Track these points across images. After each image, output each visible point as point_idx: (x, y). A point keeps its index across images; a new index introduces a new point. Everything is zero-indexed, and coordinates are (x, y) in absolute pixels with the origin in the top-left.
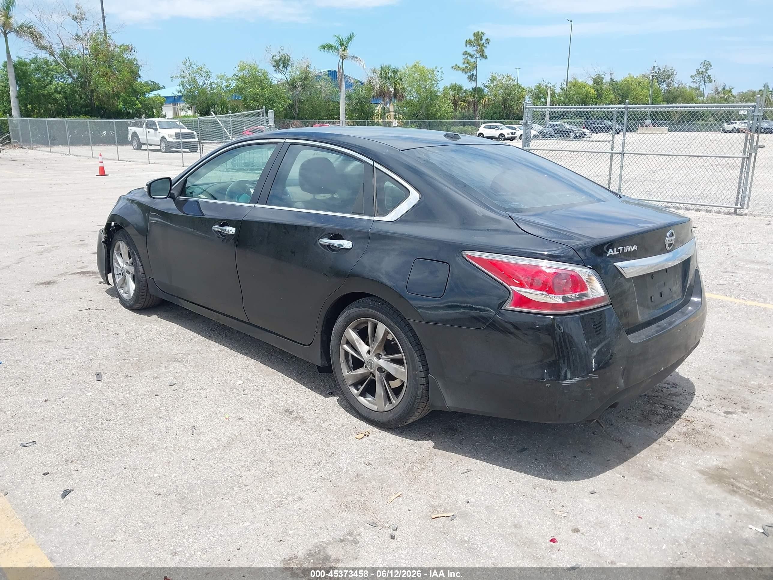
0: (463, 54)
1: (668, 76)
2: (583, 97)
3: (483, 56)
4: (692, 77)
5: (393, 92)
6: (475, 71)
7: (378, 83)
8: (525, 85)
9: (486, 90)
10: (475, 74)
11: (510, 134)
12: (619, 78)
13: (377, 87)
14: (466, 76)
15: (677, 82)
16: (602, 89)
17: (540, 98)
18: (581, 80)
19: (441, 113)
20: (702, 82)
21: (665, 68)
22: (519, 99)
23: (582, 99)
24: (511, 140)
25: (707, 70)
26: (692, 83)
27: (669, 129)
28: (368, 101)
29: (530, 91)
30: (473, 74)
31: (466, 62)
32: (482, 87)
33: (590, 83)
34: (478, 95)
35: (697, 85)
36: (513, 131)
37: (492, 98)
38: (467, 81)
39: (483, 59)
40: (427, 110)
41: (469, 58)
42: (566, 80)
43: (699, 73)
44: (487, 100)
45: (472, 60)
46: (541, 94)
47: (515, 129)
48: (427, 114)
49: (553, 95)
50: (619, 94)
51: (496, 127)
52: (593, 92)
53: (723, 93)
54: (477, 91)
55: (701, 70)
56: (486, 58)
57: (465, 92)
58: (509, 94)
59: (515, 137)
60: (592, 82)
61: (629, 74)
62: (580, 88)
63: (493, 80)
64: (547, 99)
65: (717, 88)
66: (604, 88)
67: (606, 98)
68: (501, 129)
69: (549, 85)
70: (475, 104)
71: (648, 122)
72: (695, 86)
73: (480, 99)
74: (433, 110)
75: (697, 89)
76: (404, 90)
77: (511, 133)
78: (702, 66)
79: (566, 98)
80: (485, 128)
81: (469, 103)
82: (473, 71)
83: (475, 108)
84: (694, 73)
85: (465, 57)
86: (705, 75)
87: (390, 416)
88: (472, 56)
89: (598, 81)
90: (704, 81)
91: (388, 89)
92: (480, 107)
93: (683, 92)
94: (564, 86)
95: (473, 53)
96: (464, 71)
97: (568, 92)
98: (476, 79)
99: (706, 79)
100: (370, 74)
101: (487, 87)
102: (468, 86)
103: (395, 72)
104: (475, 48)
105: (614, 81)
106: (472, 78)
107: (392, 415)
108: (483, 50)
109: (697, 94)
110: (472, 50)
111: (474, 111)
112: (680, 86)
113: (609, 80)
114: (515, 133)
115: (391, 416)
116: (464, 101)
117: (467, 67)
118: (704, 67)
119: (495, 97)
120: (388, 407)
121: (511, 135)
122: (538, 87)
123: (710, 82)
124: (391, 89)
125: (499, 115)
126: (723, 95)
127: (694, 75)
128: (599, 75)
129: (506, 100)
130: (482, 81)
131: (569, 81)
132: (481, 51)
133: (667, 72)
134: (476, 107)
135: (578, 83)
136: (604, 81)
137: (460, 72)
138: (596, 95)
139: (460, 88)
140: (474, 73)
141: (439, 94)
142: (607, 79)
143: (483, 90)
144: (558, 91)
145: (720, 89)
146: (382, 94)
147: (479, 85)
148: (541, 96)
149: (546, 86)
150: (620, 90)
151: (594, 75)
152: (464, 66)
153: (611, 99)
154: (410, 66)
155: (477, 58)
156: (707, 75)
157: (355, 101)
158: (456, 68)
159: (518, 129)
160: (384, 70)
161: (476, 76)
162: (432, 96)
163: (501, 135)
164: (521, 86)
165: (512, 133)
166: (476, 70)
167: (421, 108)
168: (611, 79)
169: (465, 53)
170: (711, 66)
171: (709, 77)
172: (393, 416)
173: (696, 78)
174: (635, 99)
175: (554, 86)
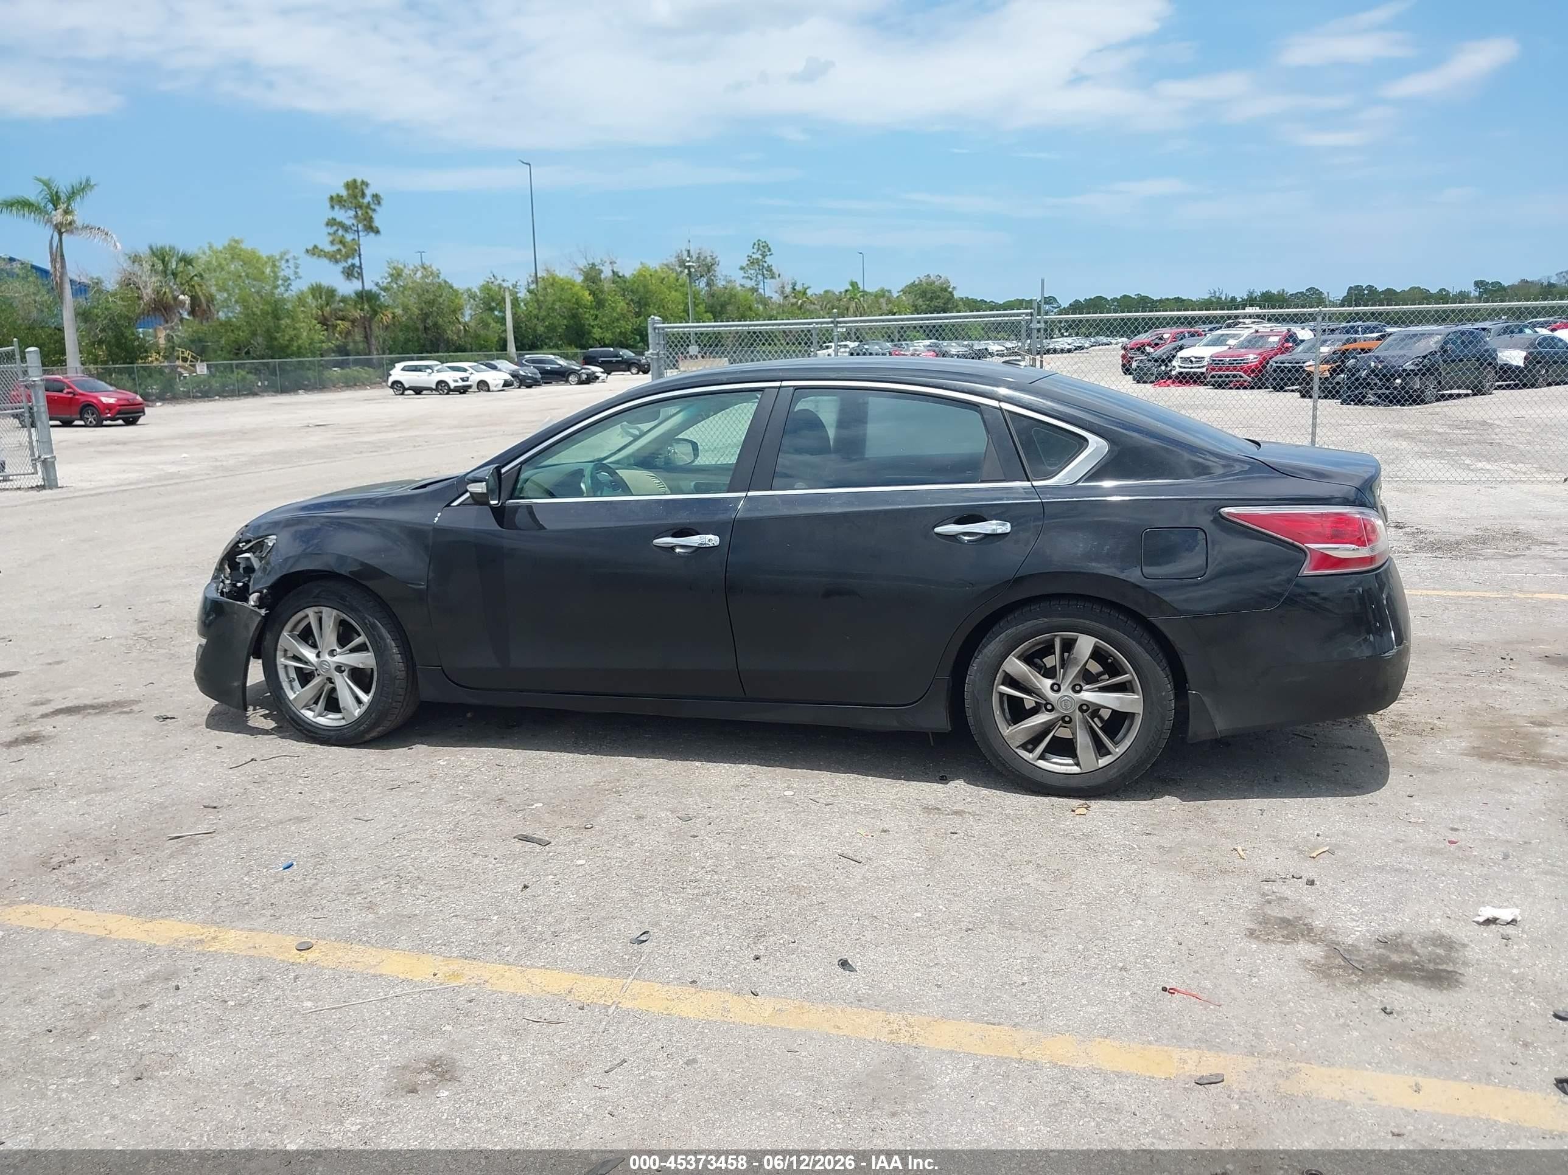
0: (327, 224)
1: (708, 268)
2: (571, 305)
3: (371, 228)
4: (742, 268)
5: (188, 302)
6: (358, 258)
7: (150, 285)
8: (459, 285)
9: (384, 297)
10: (358, 264)
11: (460, 381)
12: (628, 270)
13: (148, 293)
14: (339, 268)
15: (722, 278)
16: (602, 292)
17: (492, 309)
18: (563, 272)
19: (300, 342)
20: (760, 277)
21: (699, 254)
22: (454, 312)
23: (571, 309)
24: (461, 393)
25: (764, 257)
26: (745, 280)
27: (729, 360)
28: (132, 321)
29: (472, 296)
30: (353, 265)
31: (337, 240)
32: (375, 289)
33: (579, 279)
34: (370, 307)
35: (752, 283)
36: (463, 375)
37: (399, 311)
38: (341, 278)
39: (372, 235)
40: (270, 337)
41: (340, 232)
42: (533, 275)
43: (753, 262)
44: (390, 316)
45: (349, 237)
46: (493, 301)
47: (465, 370)
48: (269, 347)
49: (515, 302)
50: (632, 300)
51: (428, 367)
52: (587, 297)
53: (795, 297)
54: (365, 297)
55: (754, 256)
56: (377, 232)
57: (344, 300)
58: (431, 303)
59: (470, 387)
60: (582, 278)
61: (642, 263)
62: (563, 289)
63: (397, 275)
64: (504, 312)
65: (783, 287)
66: (606, 289)
67: (613, 309)
68: (438, 371)
69: (505, 285)
70: (366, 324)
71: (694, 349)
72: (749, 284)
73: (375, 313)
74: (283, 339)
75: (754, 290)
76: (211, 299)
77: (461, 378)
78: (755, 251)
79: (540, 308)
80: (403, 369)
81: (353, 322)
82: (353, 258)
83: (366, 332)
84: (745, 263)
85: (331, 231)
86: (763, 266)
87: (1111, 773)
88: (346, 229)
89: (592, 276)
90: (763, 275)
91: (175, 298)
92: (377, 331)
93: (735, 295)
94: (533, 287)
95: (348, 222)
96: (333, 258)
97: (541, 298)
98: (361, 274)
99: (765, 272)
100: (126, 265)
101: (385, 289)
102: (347, 288)
103: (186, 260)
104: (352, 213)
105: (619, 277)
106: (351, 273)
107: (1116, 770)
108: (371, 218)
109: (756, 300)
110: (345, 216)
111: (366, 337)
112: (729, 286)
113: (610, 274)
114: (468, 378)
115: (1113, 773)
116: (343, 319)
117: (339, 250)
118: (760, 252)
119: (406, 309)
120: (1103, 762)
121: (461, 383)
122: (486, 288)
123: (773, 277)
124: (181, 297)
125: (416, 344)
126: (795, 300)
127: (744, 265)
128: (593, 264)
129: (426, 316)
130: (374, 278)
131: (539, 275)
132: (365, 219)
133: (704, 260)
134: (368, 330)
135: (557, 279)
136: (603, 276)
137: (325, 261)
138: (594, 303)
139: (331, 293)
140: (356, 261)
141: (289, 306)
142: (607, 273)
143: (378, 295)
144: (523, 294)
145: (788, 290)
146: (162, 308)
147: (369, 286)
148: (493, 304)
149: (500, 286)
150: (632, 291)
151: (583, 264)
152: (335, 248)
153: (622, 310)
154: (219, 246)
155: (358, 232)
156: (766, 265)
157: (102, 323)
158: (314, 251)
159: (471, 370)
160: (161, 256)
161: (360, 267)
162: (276, 310)
163: (439, 383)
164: (451, 287)
165: (463, 380)
166: (360, 256)
167: (254, 334)
168: (613, 272)
169: (332, 222)
170: (769, 250)
171: (769, 269)
172: (1118, 772)
173: (750, 271)
174: (661, 309)
175: (515, 286)
